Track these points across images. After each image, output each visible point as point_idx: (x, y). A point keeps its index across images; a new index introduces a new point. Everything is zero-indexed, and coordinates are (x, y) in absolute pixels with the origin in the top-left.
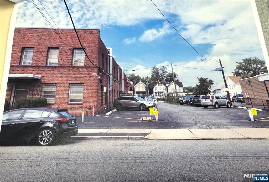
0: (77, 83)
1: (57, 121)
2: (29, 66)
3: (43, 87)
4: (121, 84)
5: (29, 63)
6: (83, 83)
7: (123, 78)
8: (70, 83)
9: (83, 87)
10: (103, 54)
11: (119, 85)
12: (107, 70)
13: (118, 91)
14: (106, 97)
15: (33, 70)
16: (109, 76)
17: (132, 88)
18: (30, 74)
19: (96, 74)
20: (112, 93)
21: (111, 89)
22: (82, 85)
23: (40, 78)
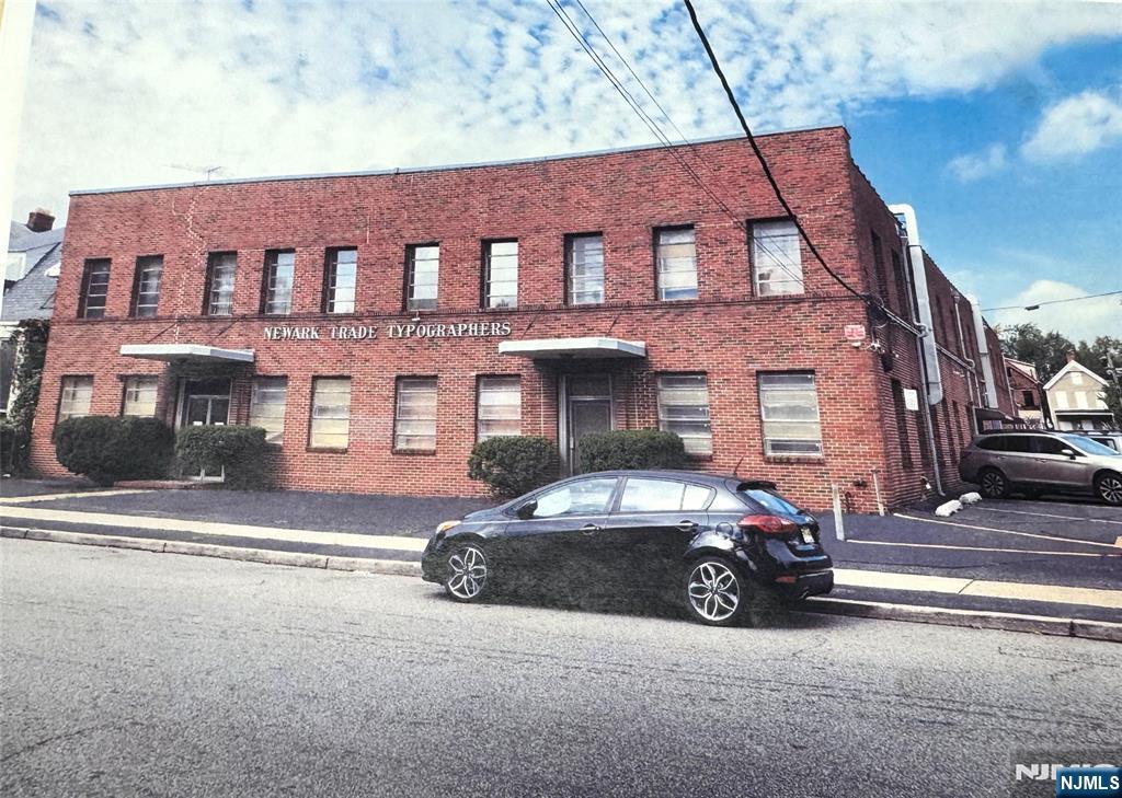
0: (786, 368)
1: (743, 527)
2: (598, 307)
3: (660, 386)
4: (981, 374)
5: (596, 295)
6: (812, 372)
7: (983, 347)
8: (759, 373)
9: (813, 386)
10: (875, 238)
11: (973, 381)
12: (908, 309)
13: (969, 410)
14: (922, 435)
15: (615, 323)
16: (921, 339)
17: (1035, 394)
18: (606, 336)
19: (862, 329)
20: (947, 415)
21: (936, 396)
22: (810, 381)
23: (642, 354)
